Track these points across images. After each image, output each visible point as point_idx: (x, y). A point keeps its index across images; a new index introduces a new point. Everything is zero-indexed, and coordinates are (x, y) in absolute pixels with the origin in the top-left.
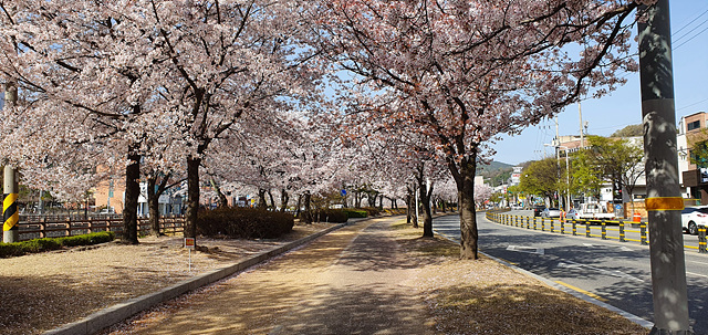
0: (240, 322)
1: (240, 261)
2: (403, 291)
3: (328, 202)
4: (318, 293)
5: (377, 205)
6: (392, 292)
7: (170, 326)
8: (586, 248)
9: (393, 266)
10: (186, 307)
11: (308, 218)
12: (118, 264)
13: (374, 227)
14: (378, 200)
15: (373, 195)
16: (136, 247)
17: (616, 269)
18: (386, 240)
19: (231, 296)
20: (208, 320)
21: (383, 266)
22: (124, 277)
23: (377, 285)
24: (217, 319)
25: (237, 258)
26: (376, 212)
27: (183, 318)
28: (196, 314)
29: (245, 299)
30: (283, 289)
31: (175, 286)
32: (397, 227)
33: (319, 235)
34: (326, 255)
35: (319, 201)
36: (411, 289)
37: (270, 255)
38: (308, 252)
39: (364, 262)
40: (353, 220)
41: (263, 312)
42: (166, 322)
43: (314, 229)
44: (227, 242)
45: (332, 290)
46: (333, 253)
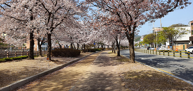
0: (61, 85)
1: (64, 64)
2: (113, 73)
3: (90, 47)
4: (87, 74)
5: (104, 47)
6: (110, 73)
7: (38, 87)
8: (164, 58)
9: (109, 65)
10: (45, 79)
11: (85, 51)
12: (26, 66)
13: (103, 53)
14: (104, 46)
15: (103, 44)
16: (33, 60)
17: (175, 65)
18: (107, 57)
19: (60, 75)
20: (51, 84)
21: (106, 65)
22: (27, 70)
23: (105, 71)
24: (54, 84)
25: (63, 63)
26: (103, 49)
27: (43, 84)
28: (48, 82)
29: (64, 76)
30: (76, 73)
31: (42, 72)
32: (109, 53)
33: (88, 56)
34: (90, 62)
35: (88, 46)
36: (115, 72)
37: (73, 62)
38: (84, 61)
39: (101, 64)
40: (97, 51)
41: (69, 81)
42: (37, 85)
43: (86, 54)
44: (61, 58)
45: (91, 73)
46: (92, 61)
